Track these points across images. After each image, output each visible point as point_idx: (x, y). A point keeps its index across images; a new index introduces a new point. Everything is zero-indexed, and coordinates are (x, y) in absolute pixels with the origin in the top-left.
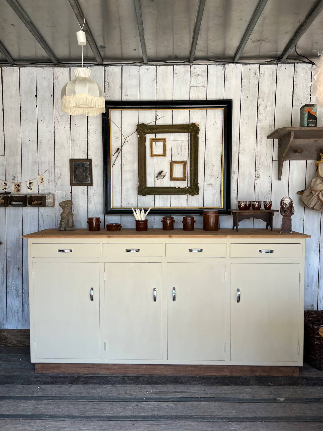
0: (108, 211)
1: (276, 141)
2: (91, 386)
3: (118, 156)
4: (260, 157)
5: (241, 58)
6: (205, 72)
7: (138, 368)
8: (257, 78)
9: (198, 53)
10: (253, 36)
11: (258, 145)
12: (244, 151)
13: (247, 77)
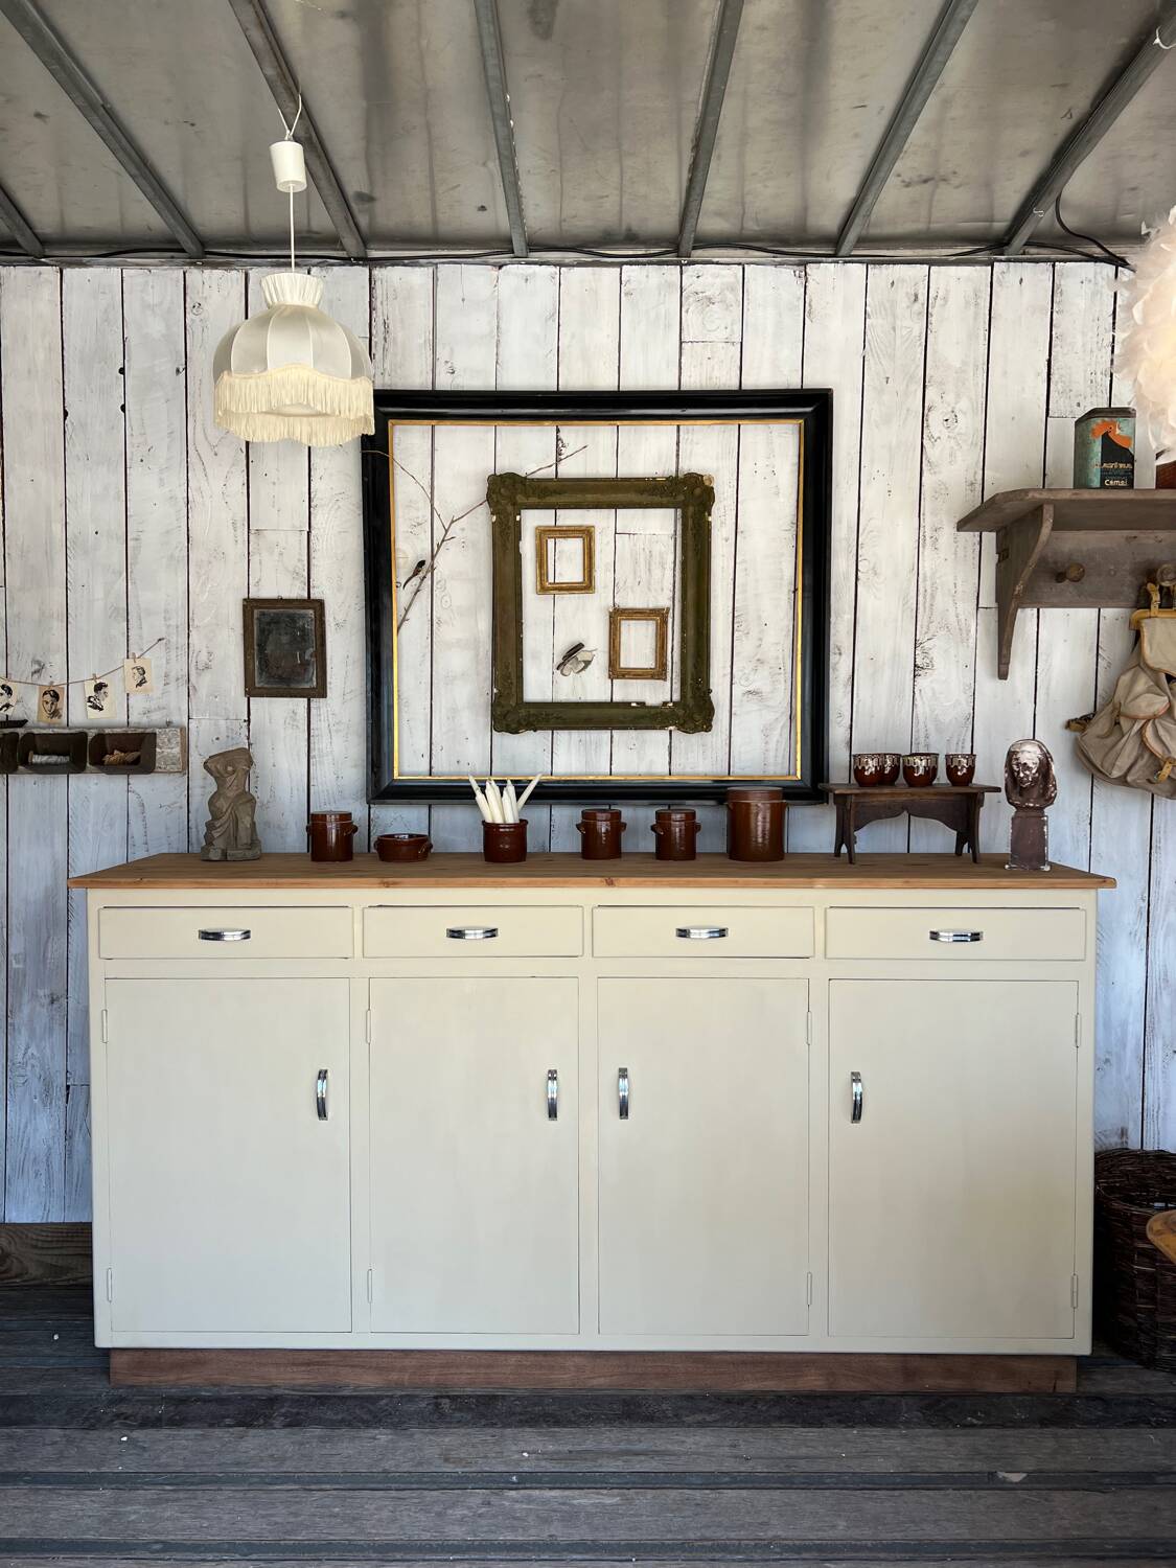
0: (382, 787)
1: (990, 538)
2: (318, 1431)
3: (418, 591)
4: (933, 597)
5: (862, 241)
6: (733, 290)
7: (489, 1366)
8: (920, 313)
9: (710, 222)
10: (908, 163)
11: (927, 552)
12: (876, 574)
13: (885, 310)
